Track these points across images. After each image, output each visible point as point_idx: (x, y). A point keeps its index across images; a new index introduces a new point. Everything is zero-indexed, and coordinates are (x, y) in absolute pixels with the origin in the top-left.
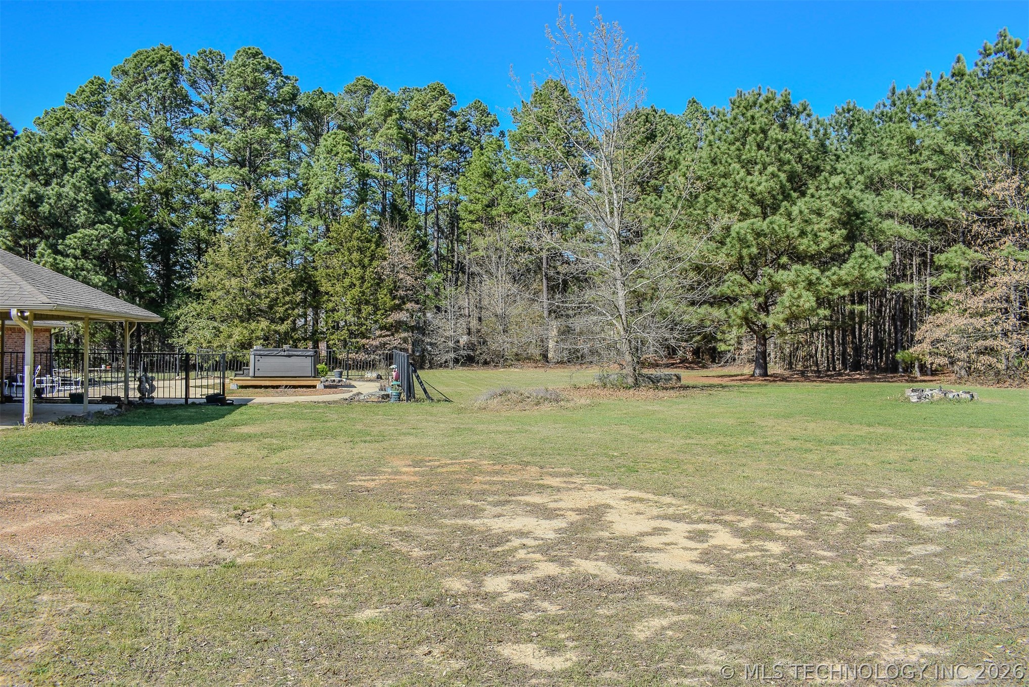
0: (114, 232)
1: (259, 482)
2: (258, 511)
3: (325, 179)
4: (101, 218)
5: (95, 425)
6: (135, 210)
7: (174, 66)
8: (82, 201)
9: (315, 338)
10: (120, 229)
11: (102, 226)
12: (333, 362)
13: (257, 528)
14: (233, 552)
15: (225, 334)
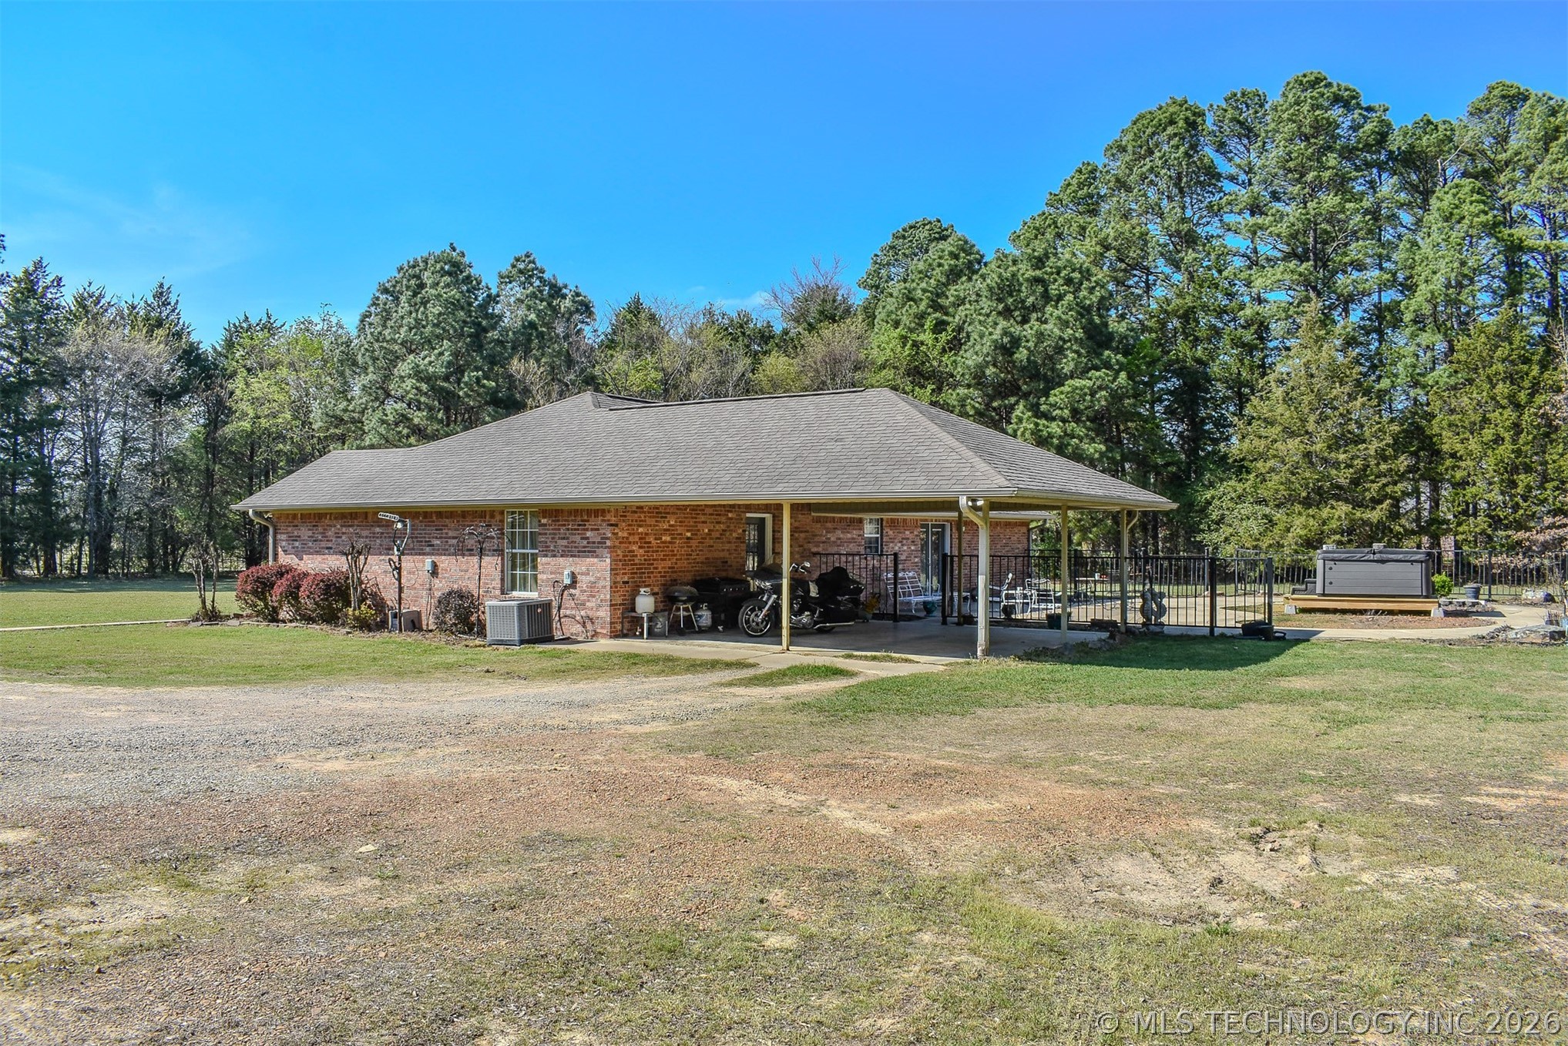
0: (1114, 380)
1: (1303, 780)
2: (1292, 832)
3: (1442, 264)
4: (1096, 361)
5: (1073, 664)
6: (1143, 345)
7: (1192, 125)
8: (1070, 340)
9: (1433, 528)
10: (1123, 375)
11: (1098, 374)
12: (1464, 571)
13: (1284, 864)
14: (1234, 904)
15: (1281, 526)
